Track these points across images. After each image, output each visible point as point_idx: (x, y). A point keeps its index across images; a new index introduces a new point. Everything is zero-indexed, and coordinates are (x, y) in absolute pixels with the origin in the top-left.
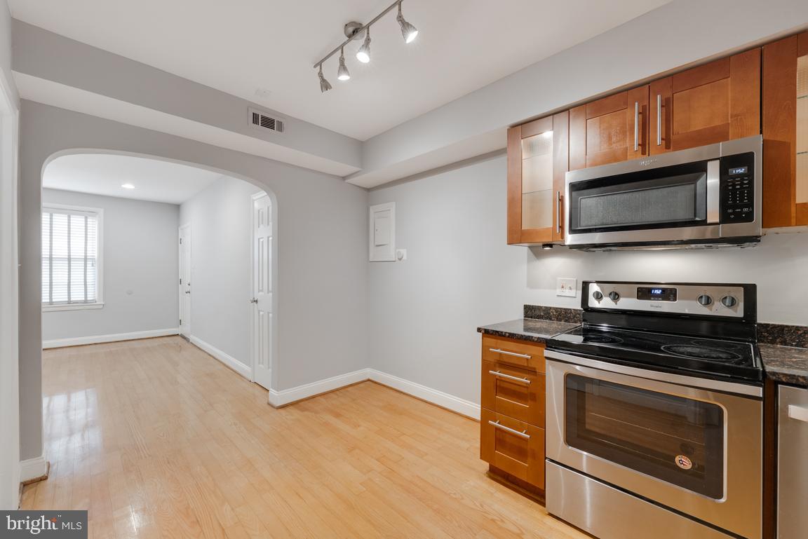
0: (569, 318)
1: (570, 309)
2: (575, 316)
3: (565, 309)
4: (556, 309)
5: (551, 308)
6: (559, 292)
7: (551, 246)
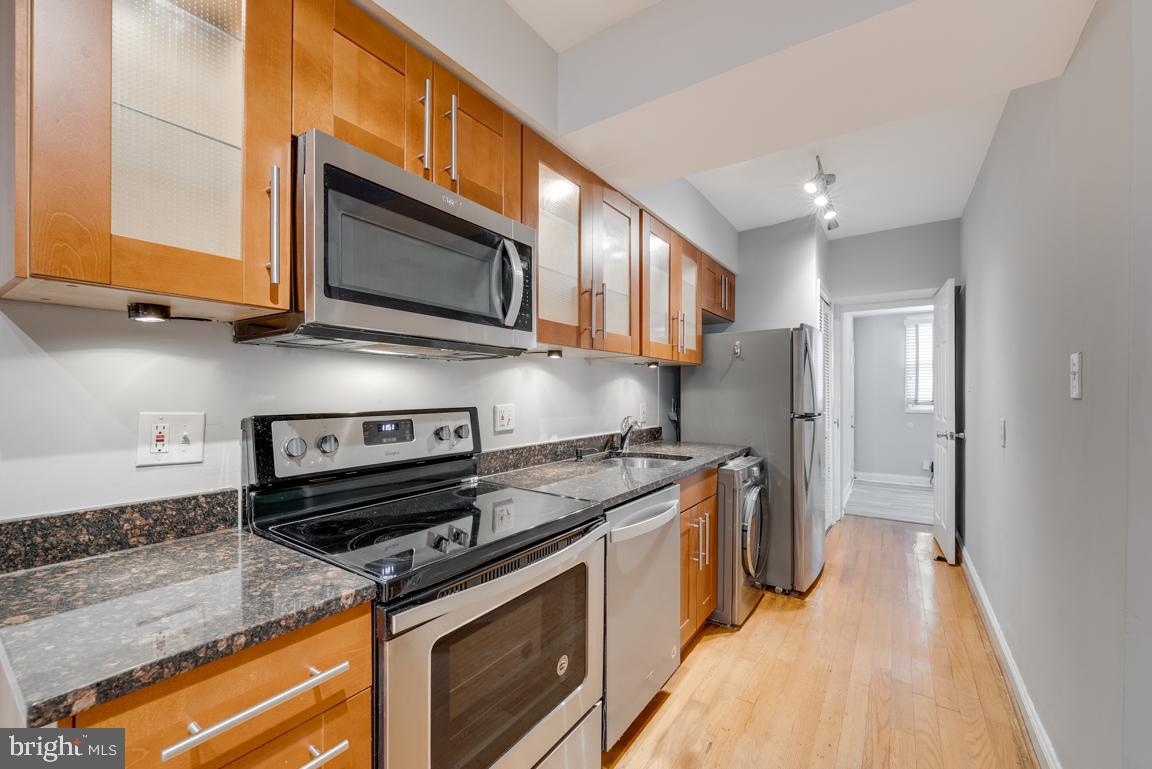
0: (192, 522)
1: (195, 498)
2: (209, 514)
3: (177, 501)
4: (143, 509)
5: (122, 510)
6: (145, 453)
7: (163, 311)
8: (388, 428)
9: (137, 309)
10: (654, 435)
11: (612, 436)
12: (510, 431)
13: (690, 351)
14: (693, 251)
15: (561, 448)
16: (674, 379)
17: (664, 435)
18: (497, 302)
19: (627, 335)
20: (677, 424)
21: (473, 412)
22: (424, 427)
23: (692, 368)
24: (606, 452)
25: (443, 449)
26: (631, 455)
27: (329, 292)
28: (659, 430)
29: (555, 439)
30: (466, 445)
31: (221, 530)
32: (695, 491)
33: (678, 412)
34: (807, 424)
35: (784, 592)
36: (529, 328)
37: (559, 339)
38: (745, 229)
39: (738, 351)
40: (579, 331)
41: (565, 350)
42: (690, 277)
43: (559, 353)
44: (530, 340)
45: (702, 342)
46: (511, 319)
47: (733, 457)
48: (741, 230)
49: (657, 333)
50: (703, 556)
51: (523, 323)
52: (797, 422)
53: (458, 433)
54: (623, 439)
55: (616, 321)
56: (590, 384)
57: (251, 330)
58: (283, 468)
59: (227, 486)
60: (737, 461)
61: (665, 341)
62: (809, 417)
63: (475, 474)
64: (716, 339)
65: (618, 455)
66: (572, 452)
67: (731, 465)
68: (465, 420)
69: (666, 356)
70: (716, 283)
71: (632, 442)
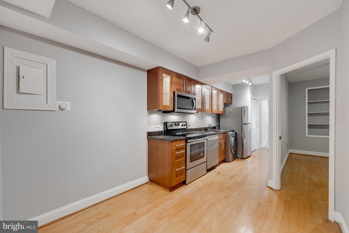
0: (160, 134)
1: (160, 131)
5: (155, 132)
6: (156, 126)
8: (177, 124)
9: (159, 111)
10: (214, 128)
11: (206, 127)
12: (190, 126)
13: (222, 111)
14: (222, 91)
15: (197, 129)
16: (218, 117)
17: (216, 128)
18: (192, 108)
19: (209, 109)
20: (219, 126)
21: (186, 122)
22: (181, 124)
23: (222, 114)
24: (205, 130)
25: (183, 127)
26: (210, 131)
27: (178, 108)
28: (215, 127)
29: (196, 127)
30: (185, 127)
31: (162, 135)
32: (221, 136)
33: (219, 123)
34: (245, 126)
35: (241, 158)
36: (195, 110)
37: (198, 111)
38: (235, 84)
39: (231, 111)
40: (202, 109)
41: (199, 112)
42: (221, 96)
43: (198, 113)
44: (195, 111)
45: (224, 109)
46: (193, 109)
47: (229, 131)
48: (233, 84)
49: (215, 108)
50: (223, 148)
51: (195, 109)
52: (243, 125)
53: (184, 125)
54: (208, 128)
55: (207, 107)
56: (202, 118)
57: (165, 112)
58: (169, 128)
59: (162, 130)
60: (230, 132)
61: (216, 110)
62: (245, 124)
63: (186, 131)
64: (227, 109)
65: (207, 131)
66: (200, 129)
67: (229, 133)
68: (185, 123)
69: (216, 112)
70: (228, 96)
71: (210, 129)
